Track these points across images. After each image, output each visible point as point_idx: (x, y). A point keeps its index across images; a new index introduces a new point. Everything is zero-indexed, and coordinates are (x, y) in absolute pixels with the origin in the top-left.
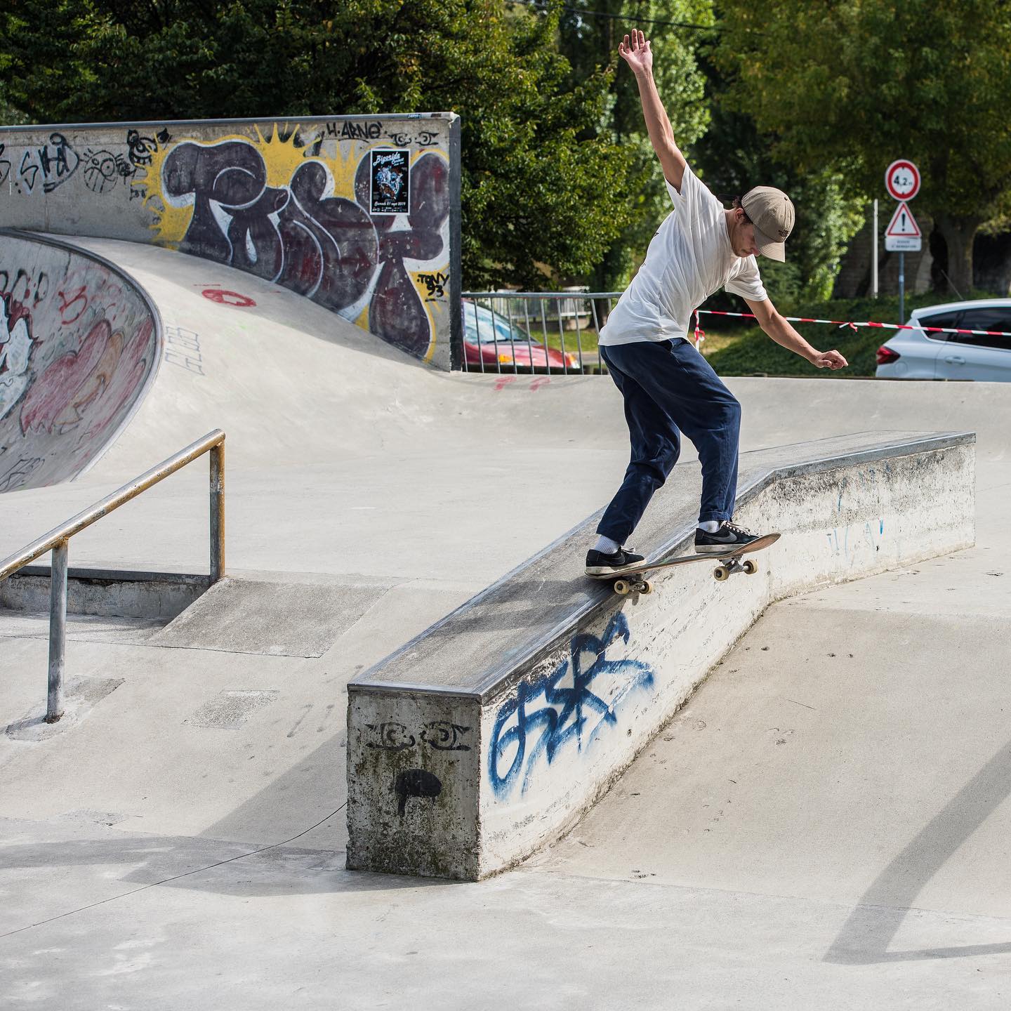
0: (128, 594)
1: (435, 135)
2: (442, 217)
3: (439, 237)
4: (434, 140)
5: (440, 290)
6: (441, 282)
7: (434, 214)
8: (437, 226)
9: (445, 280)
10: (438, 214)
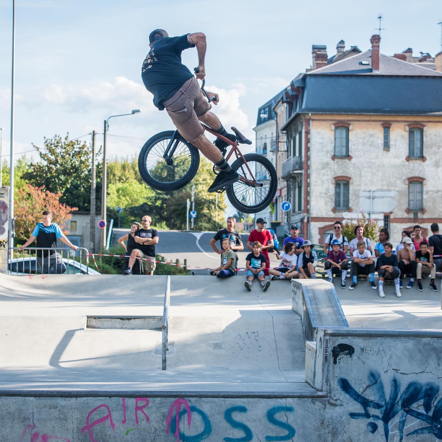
0: (138, 322)
1: (3, 194)
2: (5, 221)
3: (4, 228)
4: (2, 196)
5: (4, 246)
6: (4, 243)
7: (2, 220)
8: (3, 224)
9: (6, 243)
10: (4, 221)
